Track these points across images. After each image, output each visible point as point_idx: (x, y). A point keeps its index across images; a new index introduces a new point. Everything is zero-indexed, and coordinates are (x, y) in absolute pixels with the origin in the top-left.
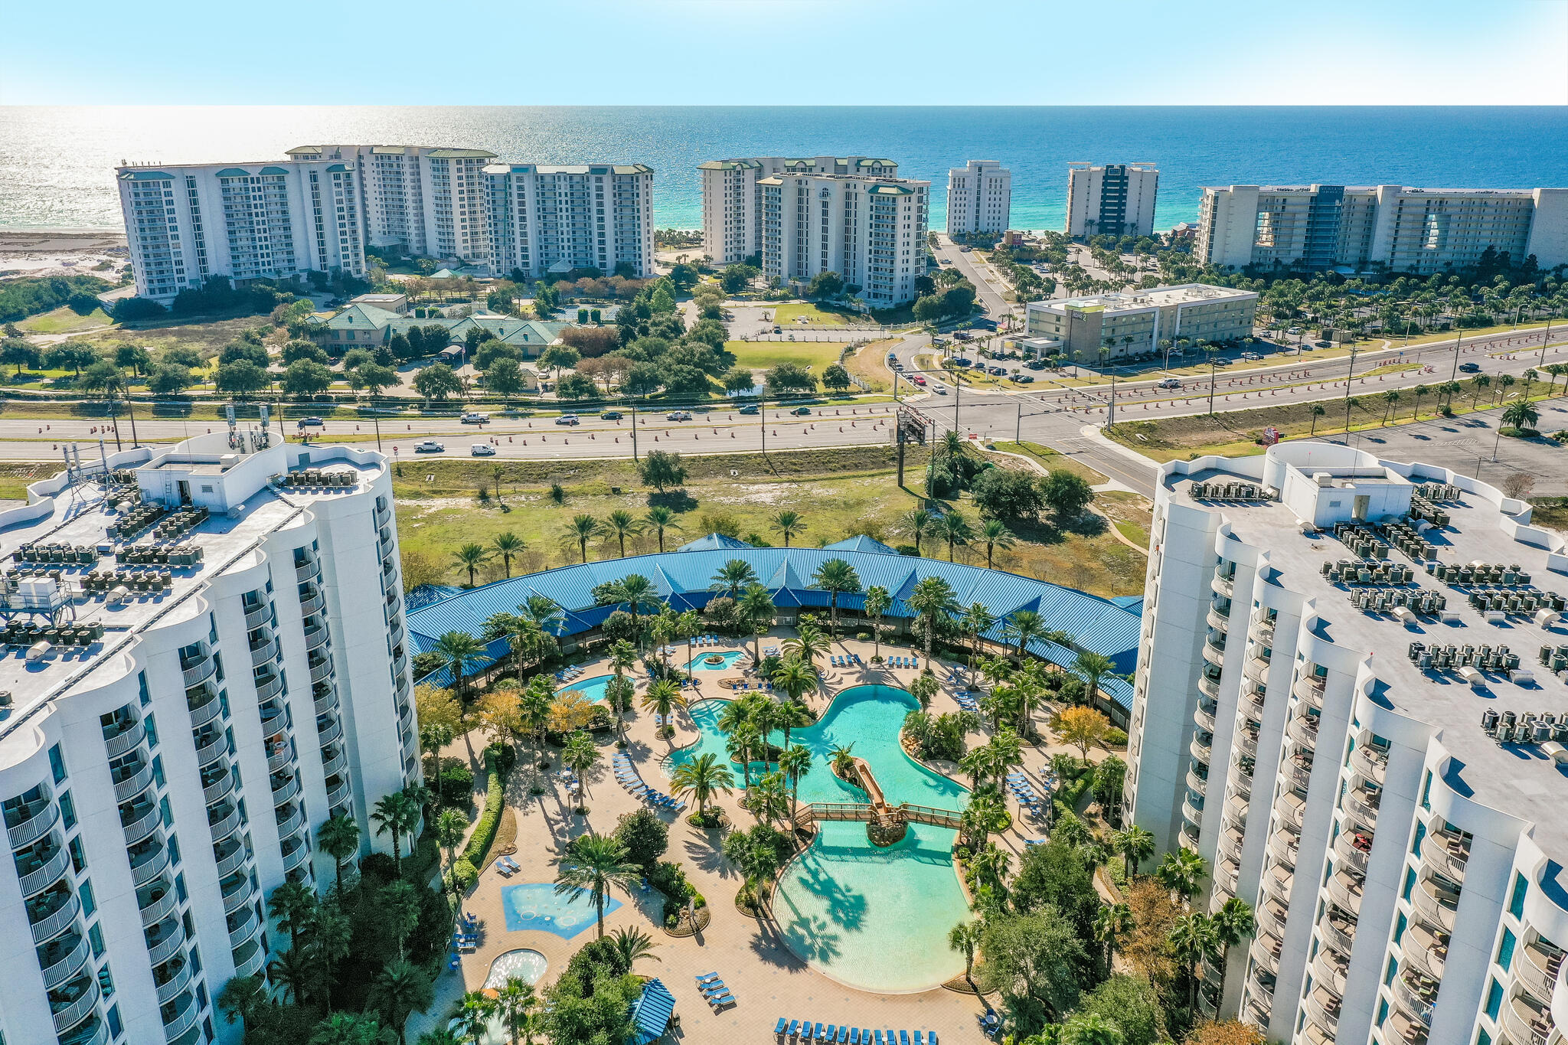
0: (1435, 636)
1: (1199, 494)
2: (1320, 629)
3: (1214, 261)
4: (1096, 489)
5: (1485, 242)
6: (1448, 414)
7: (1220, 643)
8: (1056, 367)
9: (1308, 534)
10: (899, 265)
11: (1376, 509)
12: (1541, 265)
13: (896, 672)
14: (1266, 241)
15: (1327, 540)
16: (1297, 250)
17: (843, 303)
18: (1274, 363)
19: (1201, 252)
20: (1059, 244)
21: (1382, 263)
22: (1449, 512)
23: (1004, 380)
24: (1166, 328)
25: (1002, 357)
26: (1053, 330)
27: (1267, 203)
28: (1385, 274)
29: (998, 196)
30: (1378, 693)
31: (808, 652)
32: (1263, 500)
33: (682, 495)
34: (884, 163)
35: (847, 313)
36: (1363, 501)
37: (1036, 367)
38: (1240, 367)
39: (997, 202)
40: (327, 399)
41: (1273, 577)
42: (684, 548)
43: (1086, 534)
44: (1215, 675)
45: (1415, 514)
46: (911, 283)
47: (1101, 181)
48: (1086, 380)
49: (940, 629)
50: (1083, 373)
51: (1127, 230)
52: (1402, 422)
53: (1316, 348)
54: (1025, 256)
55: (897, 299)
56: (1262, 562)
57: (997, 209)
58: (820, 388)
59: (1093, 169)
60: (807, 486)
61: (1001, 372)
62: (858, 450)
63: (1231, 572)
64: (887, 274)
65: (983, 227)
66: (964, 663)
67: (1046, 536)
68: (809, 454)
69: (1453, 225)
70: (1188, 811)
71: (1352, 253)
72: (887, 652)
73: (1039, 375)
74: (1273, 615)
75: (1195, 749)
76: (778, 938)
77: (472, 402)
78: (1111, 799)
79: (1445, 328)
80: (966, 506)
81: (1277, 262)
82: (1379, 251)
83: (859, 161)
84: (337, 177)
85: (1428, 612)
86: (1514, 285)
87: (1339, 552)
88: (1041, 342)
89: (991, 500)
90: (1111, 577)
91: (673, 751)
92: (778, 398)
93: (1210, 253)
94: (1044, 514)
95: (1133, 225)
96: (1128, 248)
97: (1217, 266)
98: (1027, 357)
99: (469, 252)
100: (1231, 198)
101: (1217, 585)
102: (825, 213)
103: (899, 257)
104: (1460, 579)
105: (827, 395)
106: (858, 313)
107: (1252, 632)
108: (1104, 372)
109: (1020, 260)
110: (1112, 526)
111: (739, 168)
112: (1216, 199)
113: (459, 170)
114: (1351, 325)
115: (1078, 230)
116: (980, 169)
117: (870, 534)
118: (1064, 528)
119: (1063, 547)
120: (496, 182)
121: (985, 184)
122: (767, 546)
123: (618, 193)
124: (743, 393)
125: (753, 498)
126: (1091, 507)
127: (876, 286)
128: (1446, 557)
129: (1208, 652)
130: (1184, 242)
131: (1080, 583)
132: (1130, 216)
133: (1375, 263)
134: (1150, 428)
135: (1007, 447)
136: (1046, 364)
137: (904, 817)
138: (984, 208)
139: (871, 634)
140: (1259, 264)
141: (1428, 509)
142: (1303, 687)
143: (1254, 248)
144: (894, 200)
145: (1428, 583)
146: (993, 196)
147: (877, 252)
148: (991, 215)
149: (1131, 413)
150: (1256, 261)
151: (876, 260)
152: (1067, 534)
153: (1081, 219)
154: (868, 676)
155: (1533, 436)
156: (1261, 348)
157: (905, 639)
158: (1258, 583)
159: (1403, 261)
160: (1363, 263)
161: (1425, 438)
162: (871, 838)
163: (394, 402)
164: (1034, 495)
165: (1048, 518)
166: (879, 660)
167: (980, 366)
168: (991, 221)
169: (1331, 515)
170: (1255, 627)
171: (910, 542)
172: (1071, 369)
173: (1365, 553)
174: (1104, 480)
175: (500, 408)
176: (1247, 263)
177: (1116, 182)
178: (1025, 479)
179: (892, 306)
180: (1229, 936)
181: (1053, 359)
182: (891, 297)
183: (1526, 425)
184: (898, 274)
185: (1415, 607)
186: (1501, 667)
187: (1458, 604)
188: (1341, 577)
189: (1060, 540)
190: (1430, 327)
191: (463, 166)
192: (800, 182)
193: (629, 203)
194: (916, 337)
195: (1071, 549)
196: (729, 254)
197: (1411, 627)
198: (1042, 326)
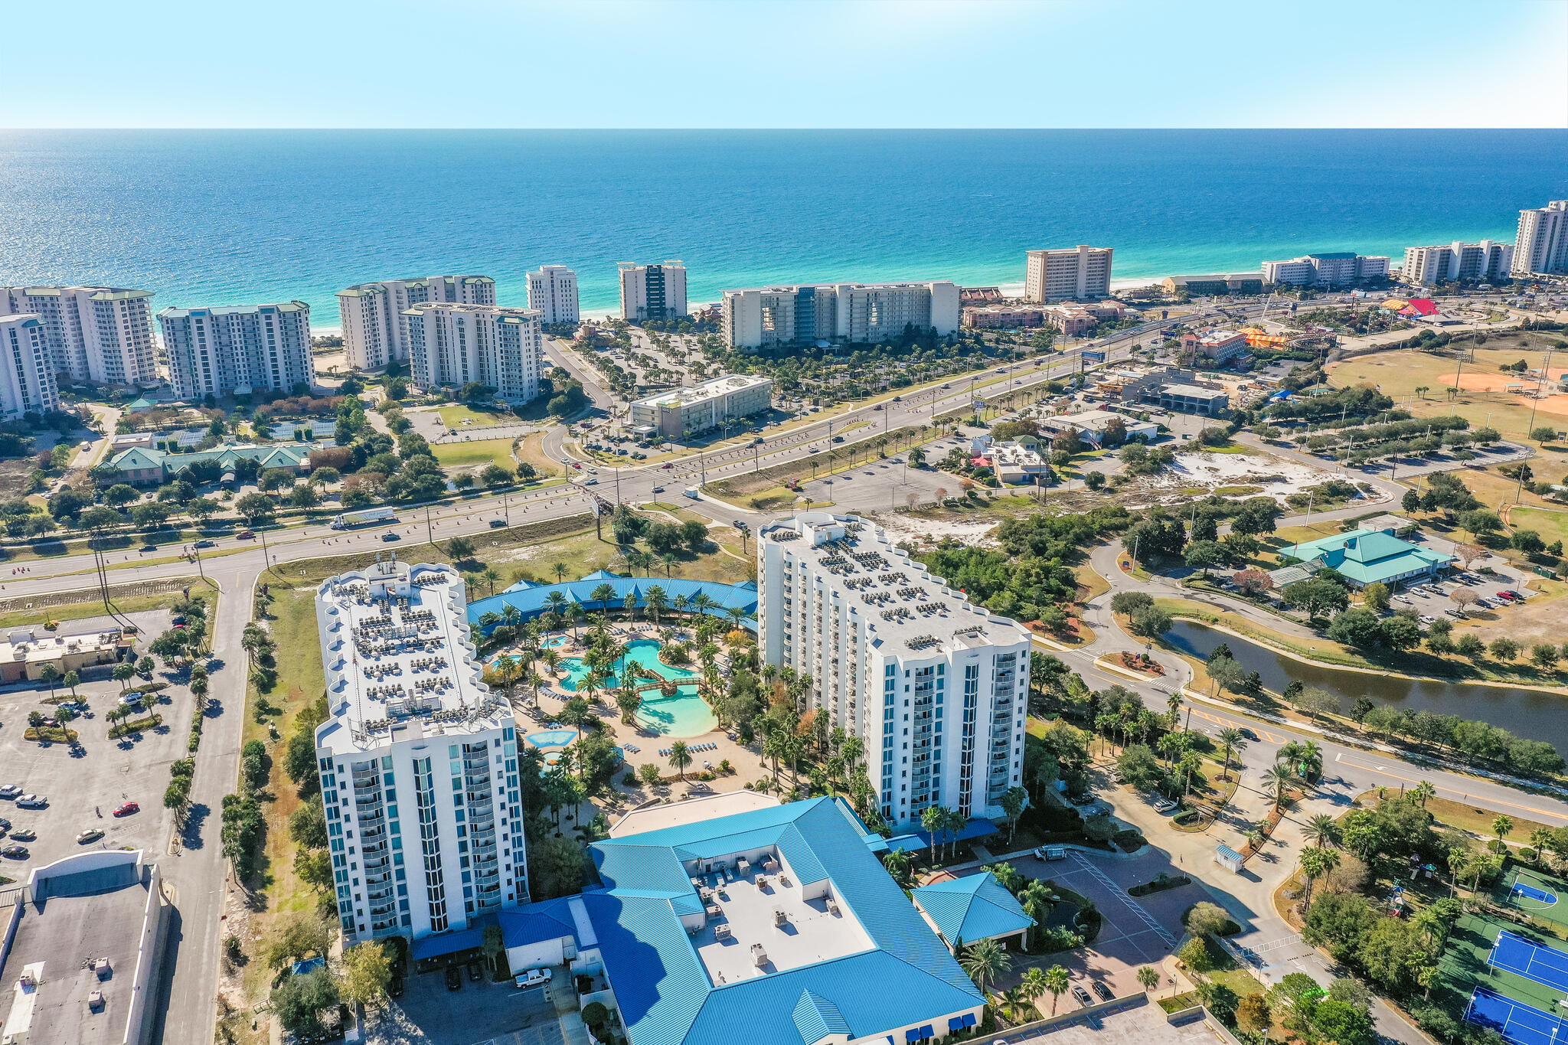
0: (852, 577)
1: (774, 538)
2: (819, 579)
3: (737, 344)
4: (708, 526)
5: (905, 319)
6: (883, 457)
7: (789, 590)
8: (657, 445)
9: (814, 548)
10: (525, 373)
11: (834, 537)
12: (940, 333)
13: (644, 633)
14: (770, 326)
15: (819, 550)
16: (790, 334)
17: (488, 403)
18: (788, 427)
19: (726, 336)
20: (620, 327)
21: (845, 337)
22: (857, 534)
23: (628, 457)
24: (719, 410)
25: (622, 441)
26: (650, 419)
27: (767, 301)
28: (848, 347)
29: (568, 293)
30: (835, 594)
31: (601, 630)
32: (796, 537)
33: (474, 561)
34: (485, 280)
35: (494, 411)
36: (829, 534)
37: (645, 446)
38: (769, 433)
39: (568, 298)
40: (169, 527)
41: (803, 565)
42: (507, 590)
43: (709, 553)
44: (789, 602)
45: (847, 537)
46: (535, 383)
47: (644, 277)
48: (677, 453)
49: (661, 610)
50: (677, 448)
51: (668, 313)
52: (860, 464)
53: (810, 413)
54: (600, 344)
55: (526, 397)
56: (800, 561)
57: (569, 303)
58: (516, 479)
59: (638, 268)
60: (545, 546)
61: (624, 453)
62: (564, 520)
63: (790, 565)
64: (517, 379)
65: (559, 318)
66: (673, 624)
67: (689, 557)
68: (535, 526)
69: (885, 309)
70: (786, 654)
71: (826, 331)
72: (636, 625)
73: (649, 452)
74: (805, 578)
75: (786, 630)
76: (644, 730)
77: (279, 516)
78: (753, 663)
79: (884, 389)
80: (641, 545)
81: (778, 341)
82: (842, 328)
83: (464, 280)
84: (33, 331)
85: (849, 570)
86: (924, 351)
87: (823, 553)
88: (645, 429)
89: (655, 542)
90: (728, 574)
91: (560, 680)
92: (490, 488)
93: (734, 339)
94: (684, 545)
95: (672, 309)
96: (674, 329)
97: (739, 347)
98: (637, 440)
99: (138, 376)
100: (743, 300)
101: (786, 571)
102: (462, 336)
103: (525, 366)
104: (858, 558)
105: (521, 483)
106: (502, 411)
107: (800, 584)
108: (689, 446)
109: (597, 348)
110: (721, 547)
111: (371, 294)
112: (733, 301)
113: (123, 309)
114: (829, 394)
115: (633, 315)
116: (552, 273)
117: (603, 570)
118: (697, 552)
119: (700, 562)
120: (176, 324)
121: (557, 284)
122: (550, 583)
123: (284, 328)
124: (467, 488)
125: (518, 557)
126: (708, 538)
127: (509, 388)
128: (856, 550)
129: (786, 595)
130: (711, 322)
131: (716, 578)
132: (669, 303)
133: (841, 337)
134: (725, 484)
135: (649, 506)
136: (650, 443)
137: (675, 684)
138: (559, 303)
139: (625, 619)
140: (767, 344)
141: (851, 533)
142: (816, 598)
143: (762, 333)
144: (517, 327)
145: (850, 560)
146: (564, 293)
147: (507, 364)
148: (565, 308)
149: (715, 475)
150: (765, 341)
151: (508, 370)
152: (699, 554)
153: (633, 306)
154: (631, 637)
155: (924, 467)
156: (780, 417)
157: (641, 618)
158: (799, 568)
159: (858, 336)
160: (833, 337)
161: (872, 474)
162: (664, 694)
163: (223, 522)
164: (679, 536)
165: (687, 547)
166: (634, 629)
167: (609, 450)
168: (565, 313)
169: (819, 541)
170: (800, 583)
171: (626, 571)
172: (667, 445)
173: (831, 553)
174: (710, 521)
175: (302, 519)
176: (759, 344)
177: (655, 278)
178: (671, 527)
179: (524, 403)
180: (805, 686)
181: (653, 440)
182: (522, 396)
183: (920, 461)
184: (526, 379)
185: (846, 570)
186: (867, 583)
187: (858, 566)
188: (825, 563)
189: (697, 558)
190: (875, 389)
191: (126, 306)
192: (437, 312)
193: (294, 333)
194: (555, 428)
195: (704, 562)
196: (370, 361)
197: (845, 575)
198: (642, 417)
